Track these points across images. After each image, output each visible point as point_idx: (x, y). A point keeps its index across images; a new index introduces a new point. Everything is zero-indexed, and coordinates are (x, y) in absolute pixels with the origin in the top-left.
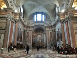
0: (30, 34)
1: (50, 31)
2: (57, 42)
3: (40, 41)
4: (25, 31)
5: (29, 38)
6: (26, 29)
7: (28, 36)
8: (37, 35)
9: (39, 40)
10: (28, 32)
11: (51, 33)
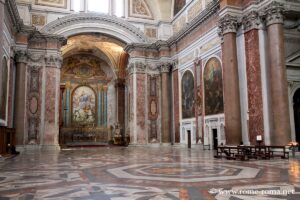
0: (48, 77)
1: (150, 68)
2: (181, 121)
3: (88, 116)
4: (22, 60)
5: (43, 99)
6: (23, 47)
7: (35, 90)
8: (74, 85)
9: (81, 111)
10: (38, 64)
11: (153, 79)
